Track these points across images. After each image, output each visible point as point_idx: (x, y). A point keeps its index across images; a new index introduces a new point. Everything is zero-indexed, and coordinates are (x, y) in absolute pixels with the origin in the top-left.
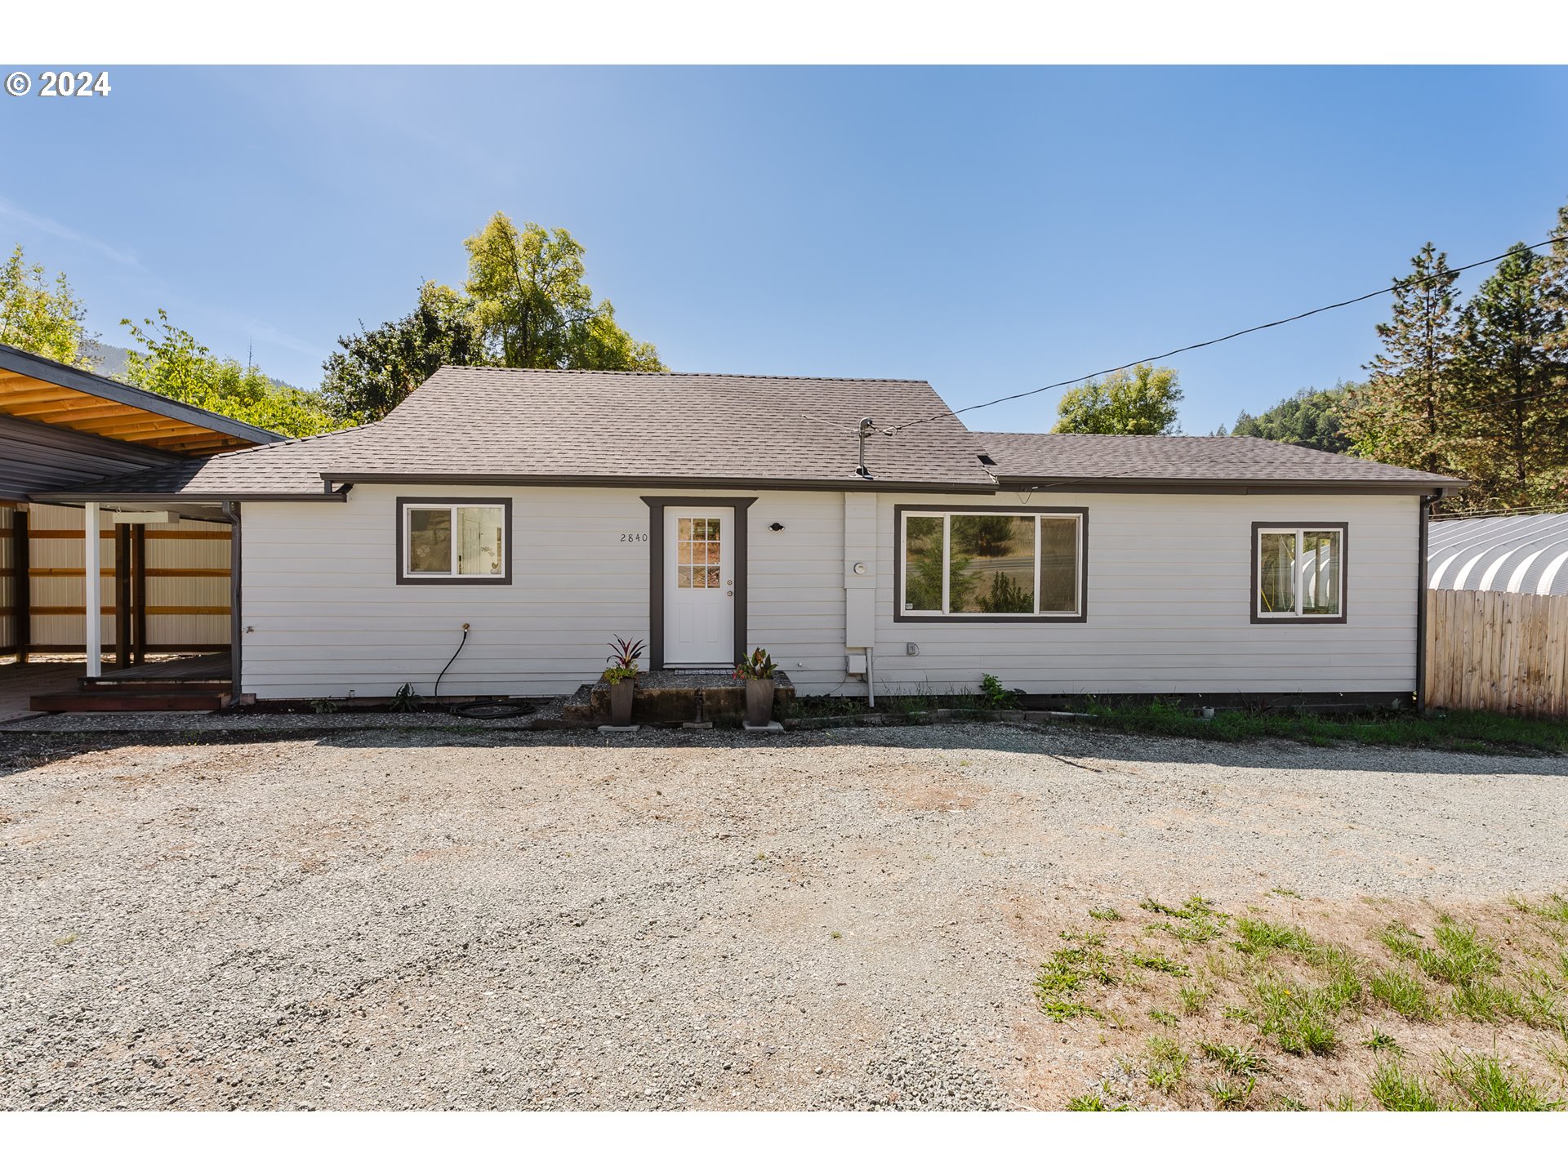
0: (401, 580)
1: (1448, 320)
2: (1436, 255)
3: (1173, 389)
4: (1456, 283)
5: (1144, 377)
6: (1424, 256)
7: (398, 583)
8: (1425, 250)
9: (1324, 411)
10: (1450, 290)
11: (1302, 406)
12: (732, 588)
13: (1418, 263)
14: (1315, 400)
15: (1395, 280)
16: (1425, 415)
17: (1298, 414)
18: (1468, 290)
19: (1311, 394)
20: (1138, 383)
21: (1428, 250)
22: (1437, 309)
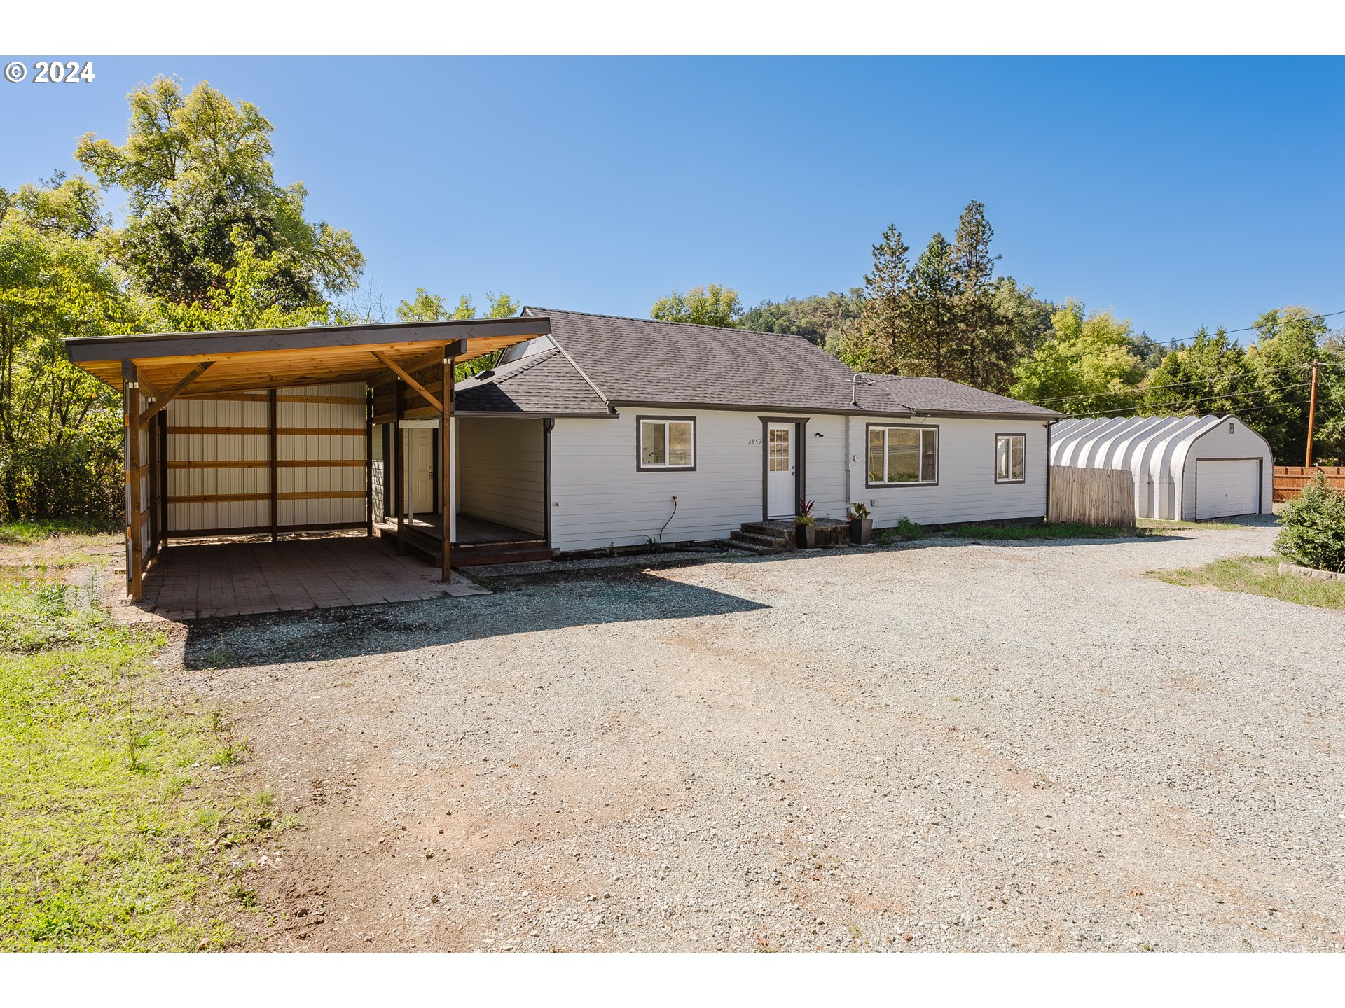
0: (639, 469)
1: (903, 278)
2: (896, 233)
3: (737, 307)
4: (907, 254)
5: (716, 295)
6: (890, 233)
7: (637, 471)
8: (890, 229)
9: (778, 319)
10: (903, 258)
11: (764, 314)
12: (794, 471)
13: (887, 237)
14: (772, 310)
15: (873, 246)
16: (891, 341)
17: (761, 320)
18: (913, 260)
19: (770, 305)
20: (712, 301)
21: (892, 229)
22: (897, 270)
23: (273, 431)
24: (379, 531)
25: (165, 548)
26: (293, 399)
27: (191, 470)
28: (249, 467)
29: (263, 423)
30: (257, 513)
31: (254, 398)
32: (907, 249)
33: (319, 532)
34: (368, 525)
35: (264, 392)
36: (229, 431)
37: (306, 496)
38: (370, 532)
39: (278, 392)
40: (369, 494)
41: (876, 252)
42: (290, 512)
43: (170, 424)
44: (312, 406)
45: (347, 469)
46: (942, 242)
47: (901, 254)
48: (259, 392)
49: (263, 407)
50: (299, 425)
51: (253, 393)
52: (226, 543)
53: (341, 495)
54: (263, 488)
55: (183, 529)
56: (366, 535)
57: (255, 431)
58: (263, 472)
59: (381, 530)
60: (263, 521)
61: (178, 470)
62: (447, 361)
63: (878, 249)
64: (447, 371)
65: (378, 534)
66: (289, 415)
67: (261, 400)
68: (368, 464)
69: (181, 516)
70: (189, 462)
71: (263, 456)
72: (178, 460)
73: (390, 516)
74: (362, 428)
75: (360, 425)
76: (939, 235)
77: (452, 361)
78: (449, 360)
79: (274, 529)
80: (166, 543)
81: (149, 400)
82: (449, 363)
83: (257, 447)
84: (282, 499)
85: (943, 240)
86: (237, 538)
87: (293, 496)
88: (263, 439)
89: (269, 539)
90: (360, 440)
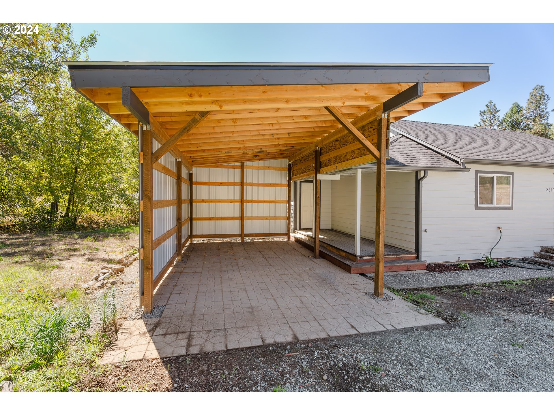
0: (477, 208)
2: (493, 104)
7: (475, 209)
13: (487, 106)
15: (480, 111)
18: (502, 116)
22: (493, 121)
23: (242, 184)
24: (294, 238)
25: (191, 244)
26: (253, 167)
27: (204, 204)
28: (231, 203)
29: (238, 180)
30: (234, 227)
31: (234, 167)
32: (498, 111)
33: (264, 237)
34: (288, 235)
35: (238, 164)
36: (221, 184)
37: (258, 218)
38: (289, 238)
39: (245, 164)
40: (289, 218)
41: (482, 114)
42: (250, 227)
43: (194, 180)
44: (261, 171)
45: (278, 205)
46: (518, 106)
47: (495, 114)
48: (236, 164)
49: (238, 171)
50: (255, 181)
51: (233, 164)
52: (220, 242)
53: (275, 218)
54: (238, 214)
55: (200, 234)
56: (286, 240)
57: (234, 184)
58: (238, 205)
59: (295, 237)
60: (238, 231)
61: (198, 204)
62: (384, 116)
63: (483, 112)
64: (384, 123)
65: (293, 239)
66: (251, 176)
67: (237, 168)
68: (289, 202)
69: (199, 228)
70: (203, 200)
71: (238, 197)
72: (198, 199)
73: (296, 229)
74: (285, 183)
75: (285, 181)
76: (516, 103)
77: (388, 116)
78: (386, 115)
79: (242, 235)
80: (192, 242)
81: (178, 160)
82: (386, 117)
83: (234, 193)
84: (246, 220)
85: (518, 105)
86: (225, 239)
87: (252, 218)
88: (238, 188)
89: (239, 240)
90: (285, 189)
